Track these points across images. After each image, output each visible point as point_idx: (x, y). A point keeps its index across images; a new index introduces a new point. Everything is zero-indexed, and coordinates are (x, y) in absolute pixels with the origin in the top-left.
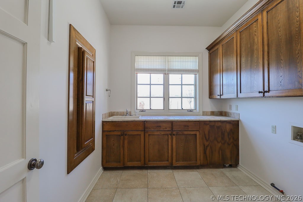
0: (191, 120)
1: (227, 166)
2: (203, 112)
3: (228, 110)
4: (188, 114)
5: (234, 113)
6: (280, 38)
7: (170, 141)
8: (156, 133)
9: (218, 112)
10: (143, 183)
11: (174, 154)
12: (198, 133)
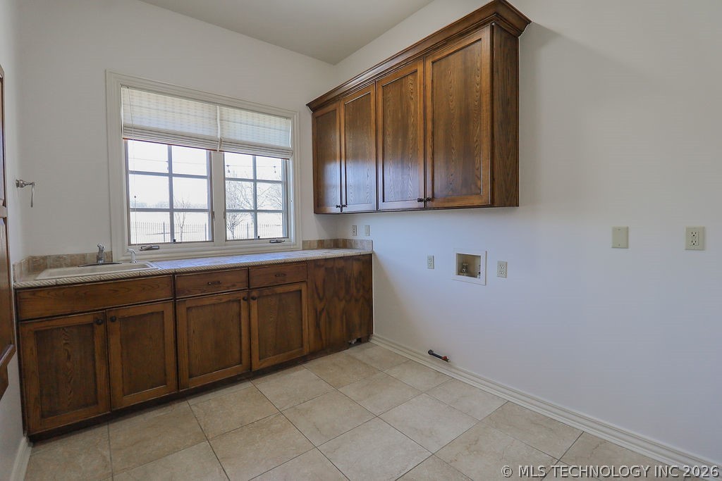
0: (290, 261)
1: (353, 343)
2: (304, 242)
3: (350, 236)
4: (272, 248)
5: (362, 241)
6: (452, 112)
7: (244, 314)
8: (207, 301)
9: (331, 240)
10: (189, 434)
11: (255, 343)
12: (303, 287)
